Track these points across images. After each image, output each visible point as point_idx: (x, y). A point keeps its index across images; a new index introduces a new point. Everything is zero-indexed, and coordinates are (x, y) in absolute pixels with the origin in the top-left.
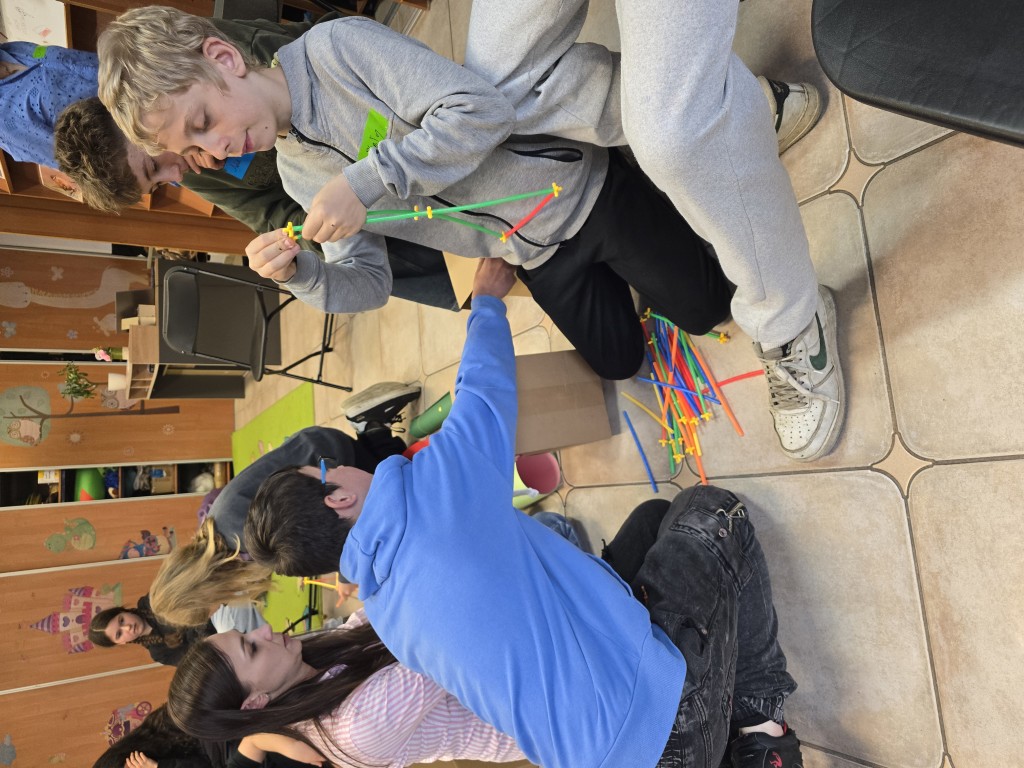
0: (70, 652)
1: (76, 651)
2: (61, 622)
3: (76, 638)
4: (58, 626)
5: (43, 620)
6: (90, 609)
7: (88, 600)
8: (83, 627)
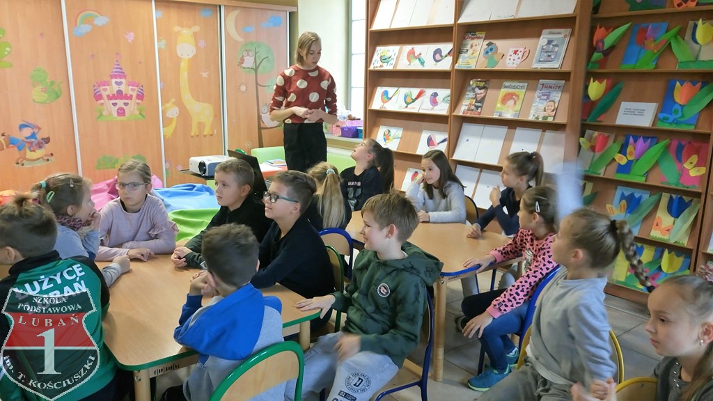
0: (94, 86)
1: (95, 90)
2: (119, 80)
3: (105, 90)
4: (116, 78)
5: (121, 69)
6: (127, 99)
8: (114, 94)
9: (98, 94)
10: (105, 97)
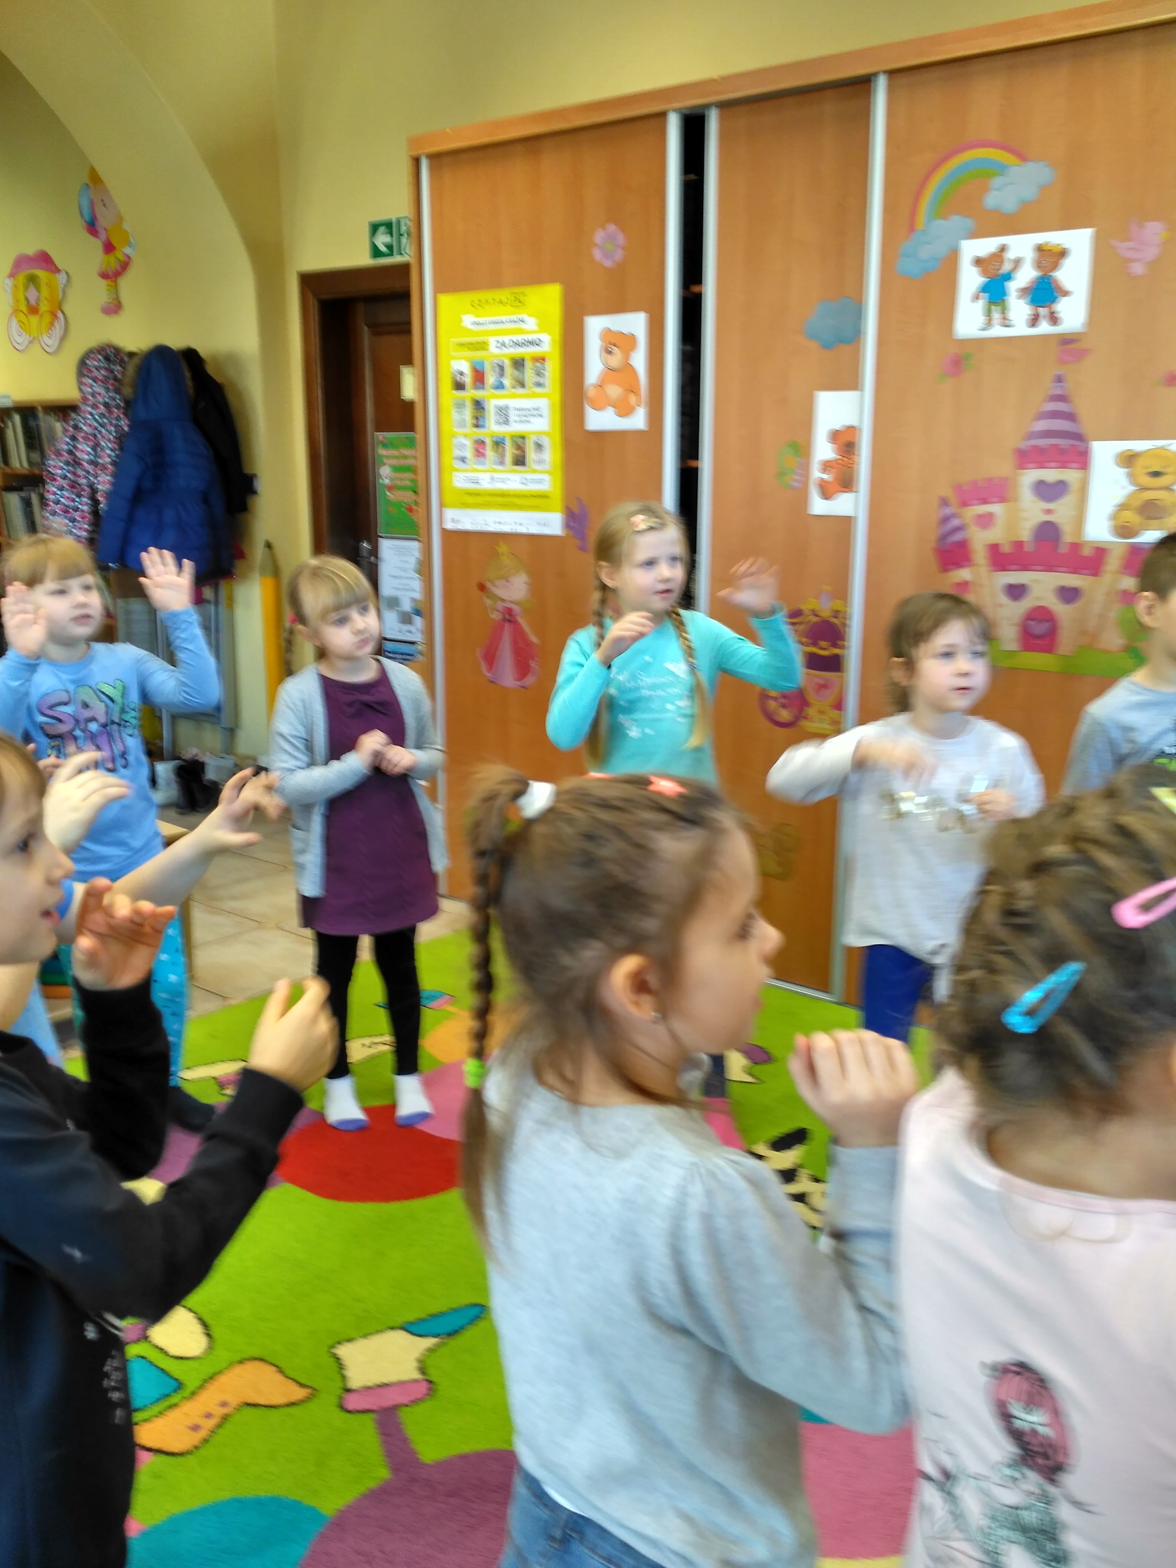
0: (944, 502)
1: (946, 520)
2: (1051, 475)
3: (986, 521)
4: (1041, 466)
5: (1070, 417)
6: (1075, 571)
7: (1113, 563)
8: (1019, 544)
9: (957, 537)
10: (980, 555)
